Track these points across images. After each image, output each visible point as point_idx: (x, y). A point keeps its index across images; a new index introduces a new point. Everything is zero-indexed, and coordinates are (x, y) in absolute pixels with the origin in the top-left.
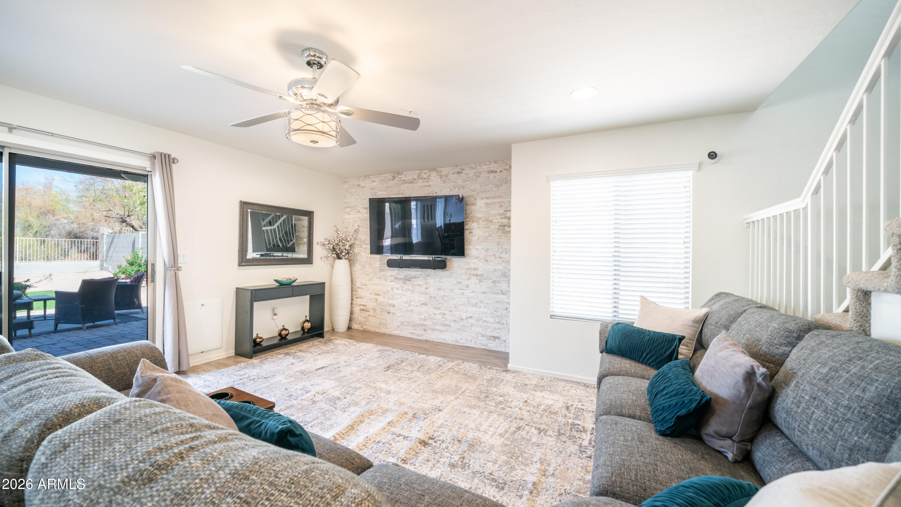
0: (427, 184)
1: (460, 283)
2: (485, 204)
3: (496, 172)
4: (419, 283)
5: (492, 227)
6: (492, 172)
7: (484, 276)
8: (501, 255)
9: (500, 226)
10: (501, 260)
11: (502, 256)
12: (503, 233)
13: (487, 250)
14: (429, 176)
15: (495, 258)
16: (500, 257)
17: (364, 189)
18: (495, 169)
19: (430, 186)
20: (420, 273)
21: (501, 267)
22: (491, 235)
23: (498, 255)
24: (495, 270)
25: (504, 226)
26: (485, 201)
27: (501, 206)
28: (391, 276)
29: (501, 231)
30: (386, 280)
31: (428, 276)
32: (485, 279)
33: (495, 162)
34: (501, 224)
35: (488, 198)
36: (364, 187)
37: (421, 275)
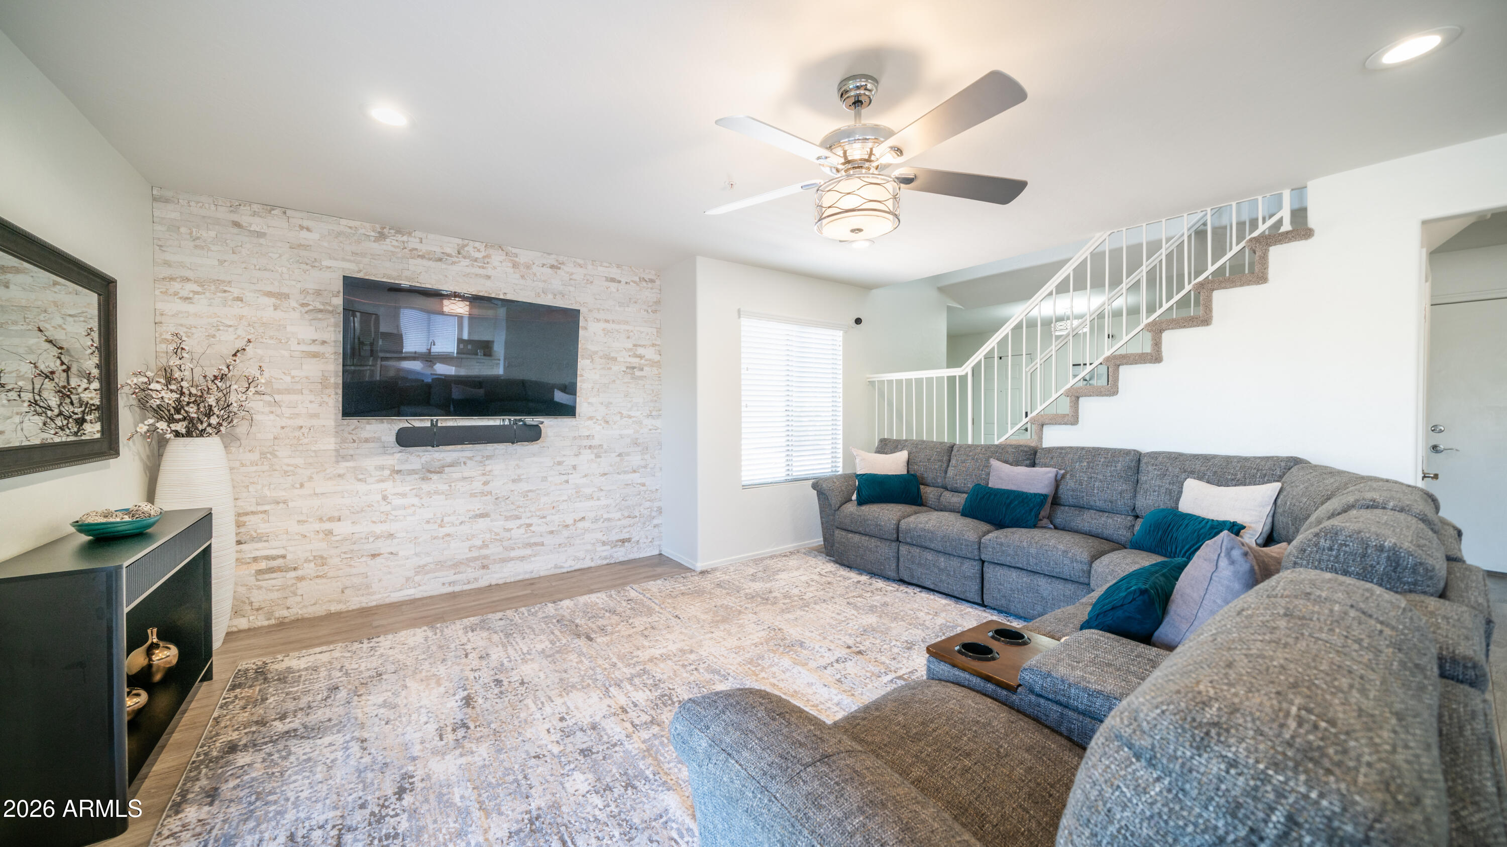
0: (481, 271)
1: (560, 463)
2: (604, 330)
3: (620, 282)
4: (466, 474)
5: (615, 368)
6: (613, 280)
7: (605, 447)
8: (630, 413)
9: (627, 368)
10: (630, 421)
11: (632, 413)
12: (632, 378)
13: (608, 405)
14: (488, 256)
15: (622, 417)
16: (630, 417)
17: (262, 241)
18: (618, 278)
19: (489, 277)
20: (468, 454)
21: (630, 432)
22: (614, 381)
23: (625, 413)
24: (622, 436)
25: (634, 368)
26: (602, 325)
27: (628, 337)
28: (382, 468)
29: (629, 376)
30: (360, 480)
31: (489, 457)
32: (605, 452)
33: (618, 266)
34: (628, 365)
35: (607, 321)
36: (260, 235)
37: (471, 458)
